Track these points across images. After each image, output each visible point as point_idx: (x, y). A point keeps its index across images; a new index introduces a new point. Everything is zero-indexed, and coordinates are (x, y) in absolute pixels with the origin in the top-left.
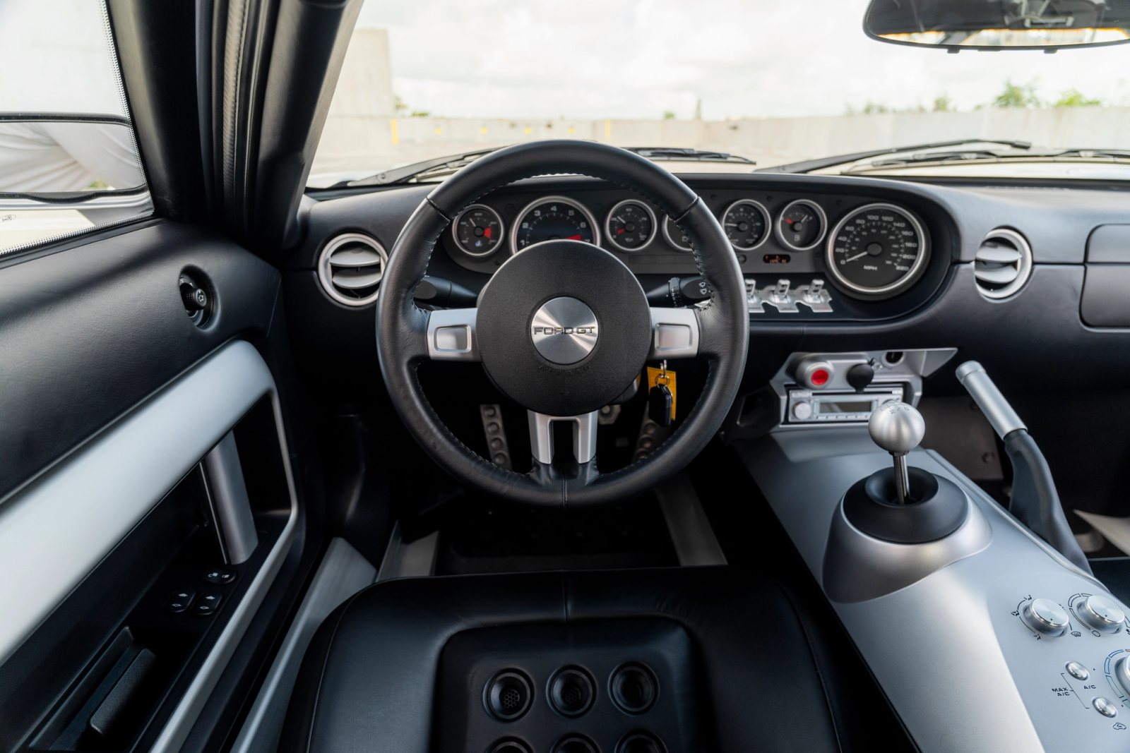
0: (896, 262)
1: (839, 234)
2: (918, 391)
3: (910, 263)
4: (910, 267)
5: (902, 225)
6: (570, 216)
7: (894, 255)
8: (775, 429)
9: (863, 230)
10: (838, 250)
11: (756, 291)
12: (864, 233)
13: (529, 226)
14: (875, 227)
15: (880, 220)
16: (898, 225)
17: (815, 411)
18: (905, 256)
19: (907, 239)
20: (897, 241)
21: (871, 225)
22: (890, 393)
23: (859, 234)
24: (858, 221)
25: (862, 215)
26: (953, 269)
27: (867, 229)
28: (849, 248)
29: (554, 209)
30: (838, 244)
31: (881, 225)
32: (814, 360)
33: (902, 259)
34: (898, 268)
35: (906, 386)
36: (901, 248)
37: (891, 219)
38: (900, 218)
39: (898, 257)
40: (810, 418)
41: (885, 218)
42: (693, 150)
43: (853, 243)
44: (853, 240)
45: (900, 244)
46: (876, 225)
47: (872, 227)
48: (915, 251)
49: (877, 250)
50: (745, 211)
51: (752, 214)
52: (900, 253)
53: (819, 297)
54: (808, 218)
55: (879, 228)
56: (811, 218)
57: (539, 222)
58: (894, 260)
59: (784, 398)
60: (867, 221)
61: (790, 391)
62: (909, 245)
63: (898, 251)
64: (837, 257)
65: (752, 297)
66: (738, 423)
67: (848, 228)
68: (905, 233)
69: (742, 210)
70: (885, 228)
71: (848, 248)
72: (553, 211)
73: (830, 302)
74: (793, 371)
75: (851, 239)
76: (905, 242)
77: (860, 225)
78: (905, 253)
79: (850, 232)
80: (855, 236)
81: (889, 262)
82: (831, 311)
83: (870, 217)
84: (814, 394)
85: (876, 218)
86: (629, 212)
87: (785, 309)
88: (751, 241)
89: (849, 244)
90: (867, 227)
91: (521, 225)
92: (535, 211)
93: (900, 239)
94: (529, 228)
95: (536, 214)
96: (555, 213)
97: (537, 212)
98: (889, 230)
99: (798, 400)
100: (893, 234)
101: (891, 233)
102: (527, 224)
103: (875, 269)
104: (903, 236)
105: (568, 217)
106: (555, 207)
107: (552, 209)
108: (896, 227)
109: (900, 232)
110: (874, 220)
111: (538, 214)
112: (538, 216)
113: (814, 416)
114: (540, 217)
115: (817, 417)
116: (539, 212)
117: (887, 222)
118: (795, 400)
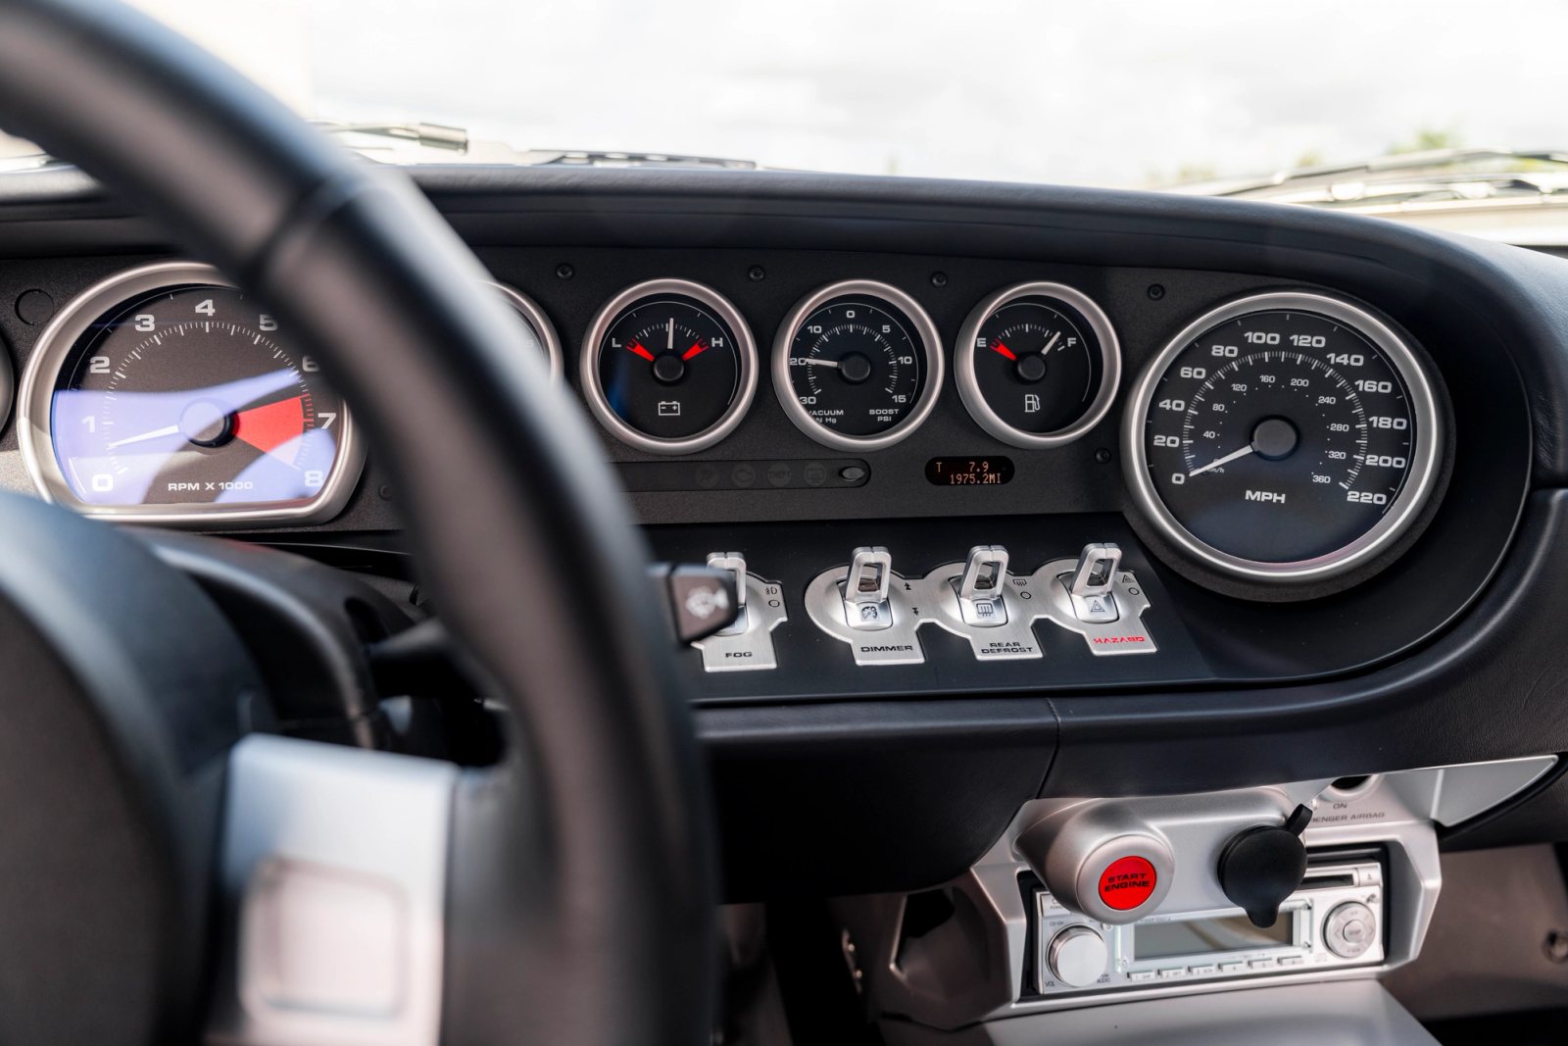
0: (1345, 477)
1: (1160, 392)
2: (1432, 876)
3: (1392, 483)
4: (1390, 496)
5: (1357, 360)
6: (264, 334)
7: (1335, 455)
8: (997, 1012)
9: (1232, 377)
10: (1159, 441)
11: (900, 583)
12: (1239, 388)
13: (112, 367)
14: (1272, 367)
15: (1286, 345)
16: (1344, 359)
17: (1119, 955)
18: (1372, 460)
19: (1374, 404)
20: (1342, 412)
21: (1259, 362)
22: (1346, 880)
23: (1222, 391)
24: (1218, 351)
25: (1226, 332)
26: (1545, 507)
27: (1248, 374)
28: (1195, 435)
30: (1155, 421)
31: (1291, 361)
32: (1106, 818)
33: (1365, 468)
34: (1353, 497)
35: (1386, 854)
36: (1358, 434)
37: (1319, 342)
38: (1348, 338)
39: (1350, 463)
40: (1105, 978)
41: (1301, 341)
42: (753, 164)
43: (1205, 419)
44: (1204, 408)
45: (1353, 420)
46: (1274, 360)
47: (1262, 367)
48: (1403, 444)
49: (1276, 439)
50: (862, 317)
51: (886, 329)
52: (1357, 449)
53: (1109, 597)
54: (1063, 340)
55: (1285, 370)
56: (1071, 341)
57: (151, 352)
58: (1338, 470)
59: (1016, 927)
60: (1246, 348)
61: (1038, 894)
62: (1383, 422)
63: (1347, 442)
64: (1159, 464)
65: (885, 605)
66: (892, 967)
67: (1186, 372)
68: (1368, 386)
69: (851, 314)
70: (1303, 371)
71: (1191, 434)
72: (204, 317)
73: (1146, 617)
74: (1037, 845)
75: (1199, 406)
76: (1368, 414)
77: (1226, 361)
78: (1371, 449)
79: (1195, 385)
80: (1211, 397)
81: (1319, 479)
82: (1153, 649)
83: (1252, 337)
85: (1272, 338)
87: (996, 647)
88: (884, 415)
89: (1194, 420)
90: (1244, 366)
92: (138, 318)
93: (1351, 405)
94: (112, 374)
95: (143, 326)
96: (209, 319)
97: (147, 320)
98: (1316, 377)
99: (1061, 923)
100: (1329, 388)
101: (1322, 385)
102: (107, 361)
103: (1279, 501)
104: (1363, 395)
105: (259, 336)
106: (209, 302)
107: (199, 309)
108: (1338, 367)
109: (1351, 382)
110: (1266, 347)
111: (148, 326)
112: (150, 334)
113: (1119, 970)
114: (155, 337)
115: (1128, 975)
116: (151, 318)
117: (1309, 351)
118: (1054, 924)
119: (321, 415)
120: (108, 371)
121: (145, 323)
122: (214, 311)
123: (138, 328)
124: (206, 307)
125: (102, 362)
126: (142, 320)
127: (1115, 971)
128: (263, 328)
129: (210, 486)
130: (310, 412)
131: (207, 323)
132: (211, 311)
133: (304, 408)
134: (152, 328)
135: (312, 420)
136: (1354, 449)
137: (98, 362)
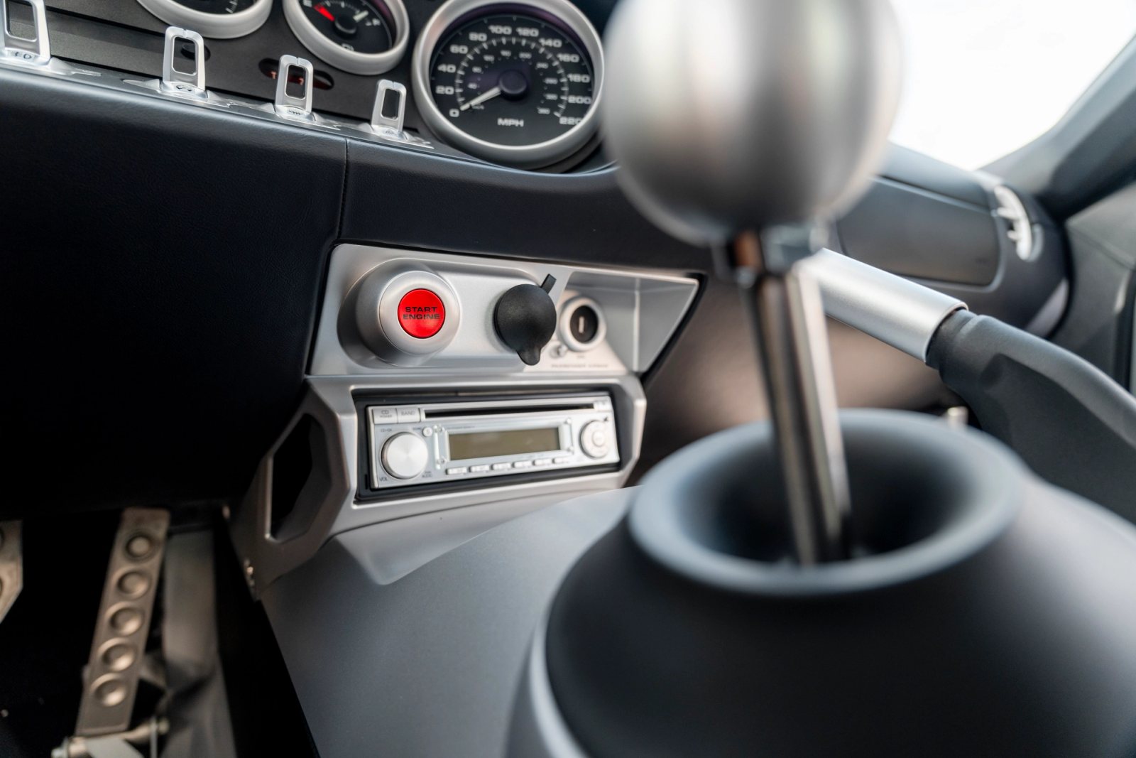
0: (558, 109)
3: (584, 111)
4: (583, 117)
5: (557, 43)
7: (550, 97)
8: (339, 525)
9: (484, 52)
10: (440, 89)
12: (488, 58)
14: (509, 46)
15: (515, 34)
16: (550, 43)
17: (438, 455)
18: (572, 99)
19: (570, 68)
20: (552, 72)
21: (500, 44)
22: (590, 406)
23: (478, 60)
24: (475, 37)
27: (494, 50)
28: (463, 86)
31: (518, 44)
33: (567, 104)
34: (563, 120)
35: (613, 393)
36: (561, 84)
37: (534, 33)
38: (550, 31)
39: (560, 101)
40: (428, 474)
41: (524, 32)
43: (469, 75)
44: (468, 70)
45: (559, 77)
46: (509, 43)
47: (501, 47)
48: (589, 90)
49: (516, 86)
52: (562, 93)
55: (516, 49)
58: (553, 106)
59: (349, 423)
60: (491, 36)
61: (370, 409)
62: (576, 78)
63: (556, 89)
66: (268, 536)
67: (455, 49)
68: (565, 57)
70: (527, 48)
71: (461, 86)
75: (464, 69)
76: (567, 72)
77: (478, 43)
78: (571, 93)
79: (460, 57)
80: (472, 64)
81: (542, 111)
83: (494, 29)
84: (429, 415)
85: (506, 30)
89: (462, 77)
90: (491, 46)
93: (556, 68)
98: (535, 52)
99: (390, 430)
100: (542, 58)
101: (538, 57)
103: (519, 126)
104: (563, 64)
108: (547, 47)
109: (555, 55)
110: (502, 35)
113: (438, 467)
115: (446, 472)
117: (529, 38)
118: (383, 431)
127: (435, 469)
136: (560, 93)
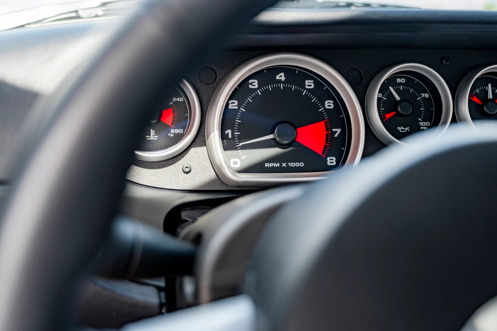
6: (308, 90)
13: (239, 106)
29: (281, 77)
57: (257, 99)
72: (280, 81)
86: (401, 84)
91: (227, 104)
92: (250, 81)
94: (239, 109)
95: (252, 85)
96: (283, 82)
97: (254, 82)
102: (236, 102)
105: (305, 91)
106: (282, 74)
107: (278, 77)
111: (255, 85)
112: (256, 89)
114: (258, 91)
116: (256, 81)
119: (334, 130)
120: (237, 108)
121: (253, 84)
122: (284, 78)
123: (250, 86)
124: (281, 76)
125: (234, 103)
126: (252, 82)
128: (307, 87)
129: (284, 165)
130: (329, 129)
131: (282, 84)
132: (283, 79)
133: (326, 127)
134: (257, 86)
135: (330, 132)
137: (232, 103)
